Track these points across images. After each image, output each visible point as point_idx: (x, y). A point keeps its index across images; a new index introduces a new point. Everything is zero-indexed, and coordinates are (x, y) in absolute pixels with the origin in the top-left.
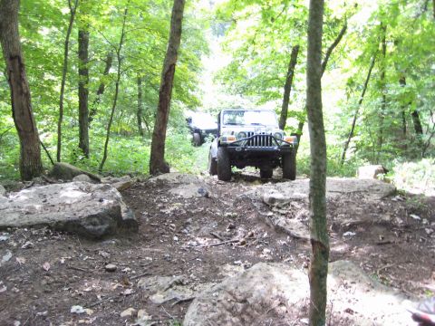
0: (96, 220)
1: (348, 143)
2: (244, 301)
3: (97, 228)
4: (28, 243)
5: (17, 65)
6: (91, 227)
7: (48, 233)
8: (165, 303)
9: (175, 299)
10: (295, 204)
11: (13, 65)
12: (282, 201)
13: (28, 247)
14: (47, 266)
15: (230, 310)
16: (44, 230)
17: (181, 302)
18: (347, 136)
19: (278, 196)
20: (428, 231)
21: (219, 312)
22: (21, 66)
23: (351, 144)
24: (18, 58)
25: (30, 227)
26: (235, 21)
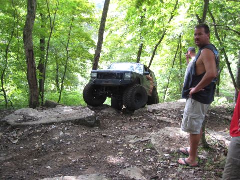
0: (90, 119)
1: (166, 91)
2: (168, 137)
3: (92, 122)
4: (66, 129)
5: (31, 54)
6: (89, 122)
7: (72, 125)
8: (136, 143)
9: (140, 141)
10: (164, 111)
11: (30, 54)
12: (159, 111)
13: (68, 130)
14: (80, 135)
15: (165, 140)
16: (71, 123)
17: (142, 142)
18: (164, 88)
19: (156, 109)
20: (220, 117)
21: (162, 140)
22: (33, 55)
23: (167, 92)
24: (32, 51)
25: (64, 122)
26: (111, 32)
